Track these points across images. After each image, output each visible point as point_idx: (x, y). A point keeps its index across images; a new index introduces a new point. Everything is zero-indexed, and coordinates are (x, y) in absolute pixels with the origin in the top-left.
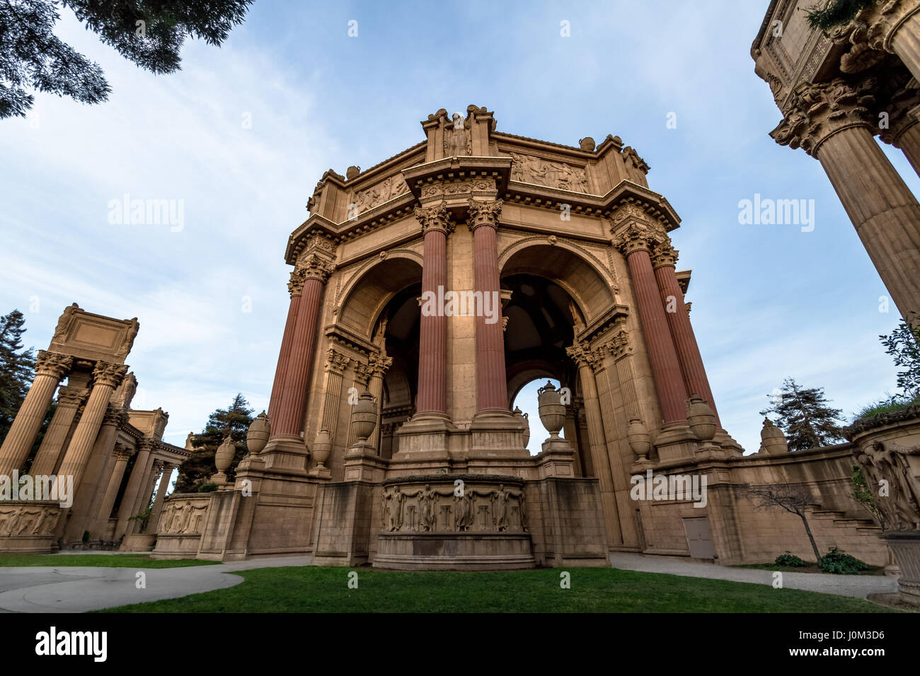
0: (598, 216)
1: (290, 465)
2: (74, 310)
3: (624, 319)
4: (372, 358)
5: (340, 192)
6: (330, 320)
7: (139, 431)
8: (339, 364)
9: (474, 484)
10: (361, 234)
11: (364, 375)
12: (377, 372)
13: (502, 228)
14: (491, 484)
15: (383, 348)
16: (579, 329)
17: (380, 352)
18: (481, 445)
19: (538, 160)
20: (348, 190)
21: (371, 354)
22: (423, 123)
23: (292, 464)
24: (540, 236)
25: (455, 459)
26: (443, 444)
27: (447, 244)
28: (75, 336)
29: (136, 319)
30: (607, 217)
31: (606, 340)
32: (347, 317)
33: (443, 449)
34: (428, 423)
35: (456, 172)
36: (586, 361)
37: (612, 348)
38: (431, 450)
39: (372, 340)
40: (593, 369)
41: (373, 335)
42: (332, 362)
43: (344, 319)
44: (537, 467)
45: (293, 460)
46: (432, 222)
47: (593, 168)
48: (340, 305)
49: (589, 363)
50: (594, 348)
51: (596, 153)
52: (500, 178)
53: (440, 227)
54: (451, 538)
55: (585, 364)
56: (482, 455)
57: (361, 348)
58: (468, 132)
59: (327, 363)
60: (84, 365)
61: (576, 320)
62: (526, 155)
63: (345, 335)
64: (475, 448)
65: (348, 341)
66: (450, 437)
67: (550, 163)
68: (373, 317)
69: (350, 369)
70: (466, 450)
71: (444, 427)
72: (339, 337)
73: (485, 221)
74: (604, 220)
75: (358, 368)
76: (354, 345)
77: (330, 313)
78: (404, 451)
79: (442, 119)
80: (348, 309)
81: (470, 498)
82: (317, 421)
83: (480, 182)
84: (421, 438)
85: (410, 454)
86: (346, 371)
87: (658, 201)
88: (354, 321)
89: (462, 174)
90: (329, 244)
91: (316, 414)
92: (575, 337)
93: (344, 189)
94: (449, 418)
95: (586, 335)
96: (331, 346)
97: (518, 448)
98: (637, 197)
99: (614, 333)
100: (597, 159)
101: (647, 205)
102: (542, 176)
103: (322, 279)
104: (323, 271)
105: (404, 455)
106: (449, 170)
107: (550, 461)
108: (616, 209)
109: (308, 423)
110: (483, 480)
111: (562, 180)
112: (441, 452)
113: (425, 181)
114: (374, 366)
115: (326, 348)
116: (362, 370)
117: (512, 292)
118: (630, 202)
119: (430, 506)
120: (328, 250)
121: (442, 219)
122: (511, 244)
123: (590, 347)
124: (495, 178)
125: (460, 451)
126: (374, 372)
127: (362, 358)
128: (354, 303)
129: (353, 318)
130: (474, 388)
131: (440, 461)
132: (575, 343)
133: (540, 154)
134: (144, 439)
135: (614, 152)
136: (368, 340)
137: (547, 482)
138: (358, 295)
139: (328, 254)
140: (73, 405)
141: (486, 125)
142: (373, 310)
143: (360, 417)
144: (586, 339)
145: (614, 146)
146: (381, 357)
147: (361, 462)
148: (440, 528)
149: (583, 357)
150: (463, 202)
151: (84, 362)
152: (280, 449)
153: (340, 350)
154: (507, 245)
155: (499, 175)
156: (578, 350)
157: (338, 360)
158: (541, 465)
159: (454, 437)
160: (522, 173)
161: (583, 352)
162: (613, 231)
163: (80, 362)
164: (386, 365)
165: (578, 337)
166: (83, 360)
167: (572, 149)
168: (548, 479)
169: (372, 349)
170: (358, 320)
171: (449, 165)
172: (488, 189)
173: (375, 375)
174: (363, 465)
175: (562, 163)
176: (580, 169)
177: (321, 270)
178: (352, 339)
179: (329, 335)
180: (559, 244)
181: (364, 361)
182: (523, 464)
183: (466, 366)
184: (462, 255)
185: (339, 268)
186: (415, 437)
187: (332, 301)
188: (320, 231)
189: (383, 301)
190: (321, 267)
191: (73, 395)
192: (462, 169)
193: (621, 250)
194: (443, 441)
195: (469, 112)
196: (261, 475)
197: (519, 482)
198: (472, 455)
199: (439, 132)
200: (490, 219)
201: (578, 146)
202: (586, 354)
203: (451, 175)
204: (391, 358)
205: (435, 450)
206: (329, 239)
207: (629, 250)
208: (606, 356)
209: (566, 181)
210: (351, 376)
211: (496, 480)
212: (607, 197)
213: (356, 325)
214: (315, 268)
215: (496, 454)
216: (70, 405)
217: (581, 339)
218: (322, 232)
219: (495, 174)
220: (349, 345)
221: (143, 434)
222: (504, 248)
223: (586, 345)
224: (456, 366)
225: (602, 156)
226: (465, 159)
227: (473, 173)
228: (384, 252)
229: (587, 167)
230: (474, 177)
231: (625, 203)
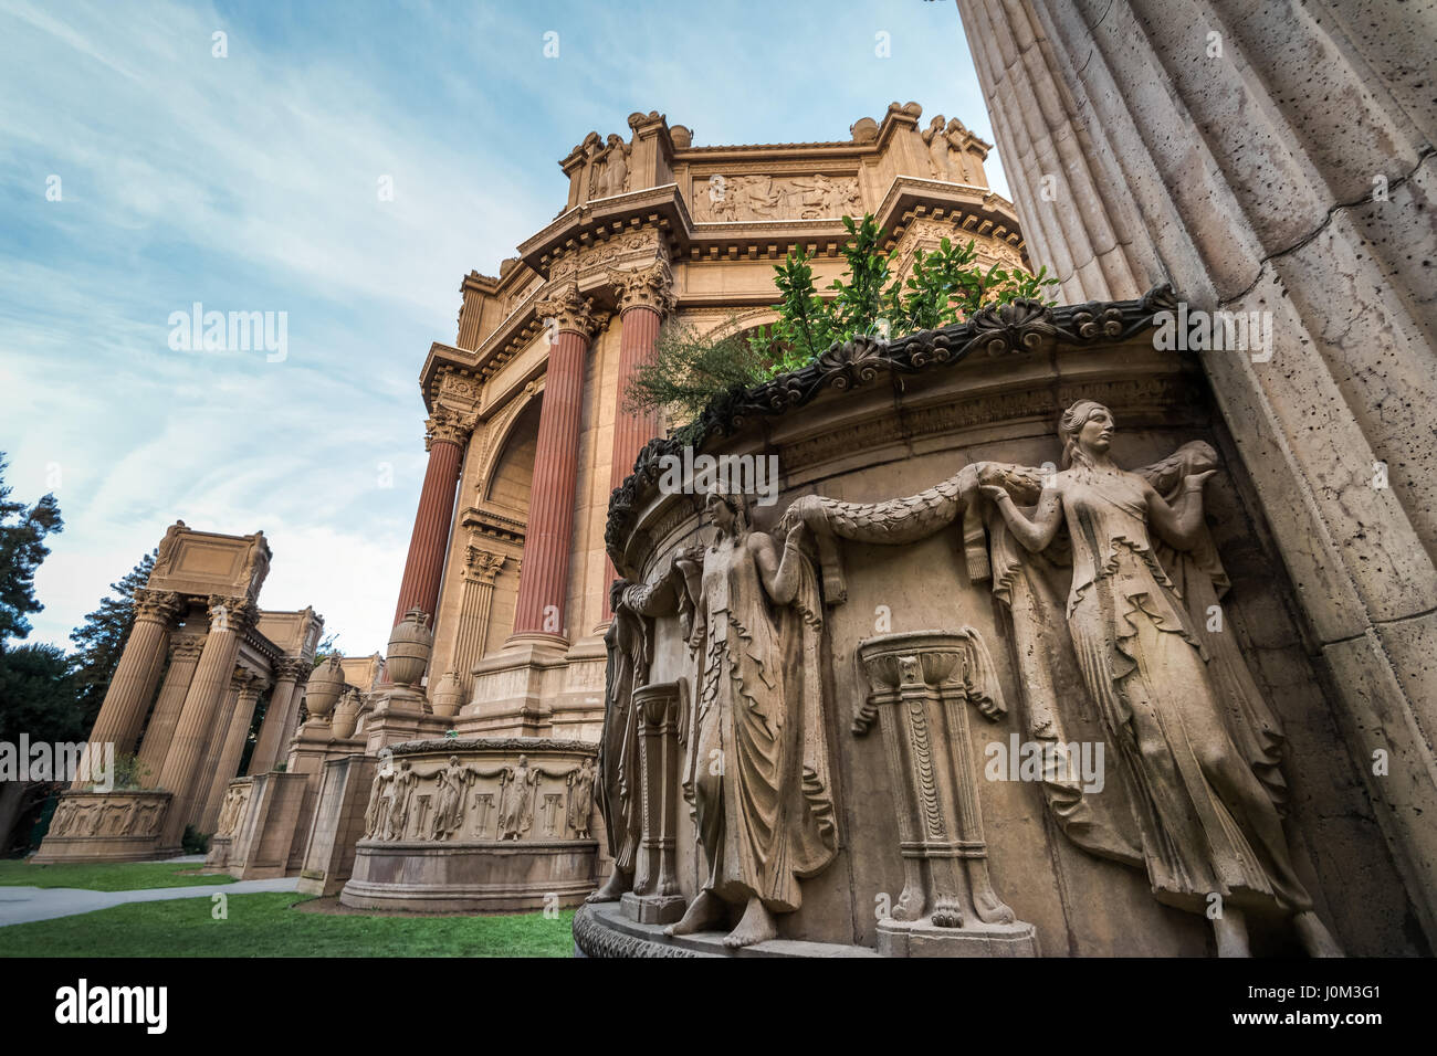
2: (178, 530)
5: (488, 302)
6: (469, 501)
8: (486, 569)
13: (687, 308)
19: (767, 180)
20: (496, 296)
22: (562, 164)
24: (761, 309)
28: (181, 564)
29: (261, 533)
32: (501, 494)
35: (590, 229)
42: (472, 566)
43: (495, 497)
47: (872, 171)
48: (484, 475)
51: (874, 142)
52: (664, 222)
53: (572, 325)
54: (415, 852)
56: (575, 703)
58: (627, 160)
59: (466, 569)
60: (195, 602)
62: (743, 176)
63: (492, 523)
65: (500, 531)
66: (546, 673)
67: (790, 179)
69: (509, 573)
72: (481, 526)
73: (636, 300)
77: (471, 491)
78: (477, 702)
79: (591, 148)
80: (500, 480)
81: (462, 781)
82: (447, 660)
83: (633, 237)
84: (502, 677)
85: (484, 705)
86: (498, 578)
87: (979, 201)
88: (516, 499)
89: (600, 231)
90: (468, 385)
91: (446, 647)
93: (493, 296)
96: (471, 540)
98: (931, 205)
100: (879, 153)
101: (957, 214)
102: (771, 206)
103: (455, 440)
104: (457, 428)
106: (578, 231)
108: (901, 235)
111: (812, 205)
113: (553, 257)
115: (462, 542)
118: (921, 215)
119: (403, 798)
120: (465, 395)
121: (575, 313)
124: (655, 224)
128: (510, 471)
129: (512, 493)
133: (770, 168)
135: (904, 132)
138: (516, 457)
139: (466, 401)
140: (191, 658)
141: (654, 139)
145: (901, 121)
147: (383, 723)
150: (601, 279)
151: (195, 599)
153: (485, 544)
155: (663, 217)
157: (482, 561)
160: (734, 209)
163: (190, 600)
166: (193, 596)
167: (840, 145)
170: (522, 497)
171: (576, 221)
172: (645, 247)
174: (384, 728)
175: (812, 175)
176: (846, 180)
177: (453, 426)
178: (506, 527)
179: (466, 524)
184: (617, 365)
185: (484, 420)
187: (475, 470)
188: (448, 368)
190: (453, 422)
191: (188, 644)
192: (599, 222)
195: (631, 125)
196: (324, 748)
199: (586, 172)
200: (647, 297)
201: (849, 138)
203: (584, 237)
206: (465, 377)
209: (817, 205)
210: (511, 584)
212: (880, 216)
213: (519, 504)
214: (443, 424)
216: (187, 658)
218: (451, 368)
219: (653, 218)
220: (504, 537)
225: (885, 146)
226: (598, 206)
227: (617, 225)
228: (531, 383)
229: (861, 171)
230: (621, 231)
231: (910, 220)
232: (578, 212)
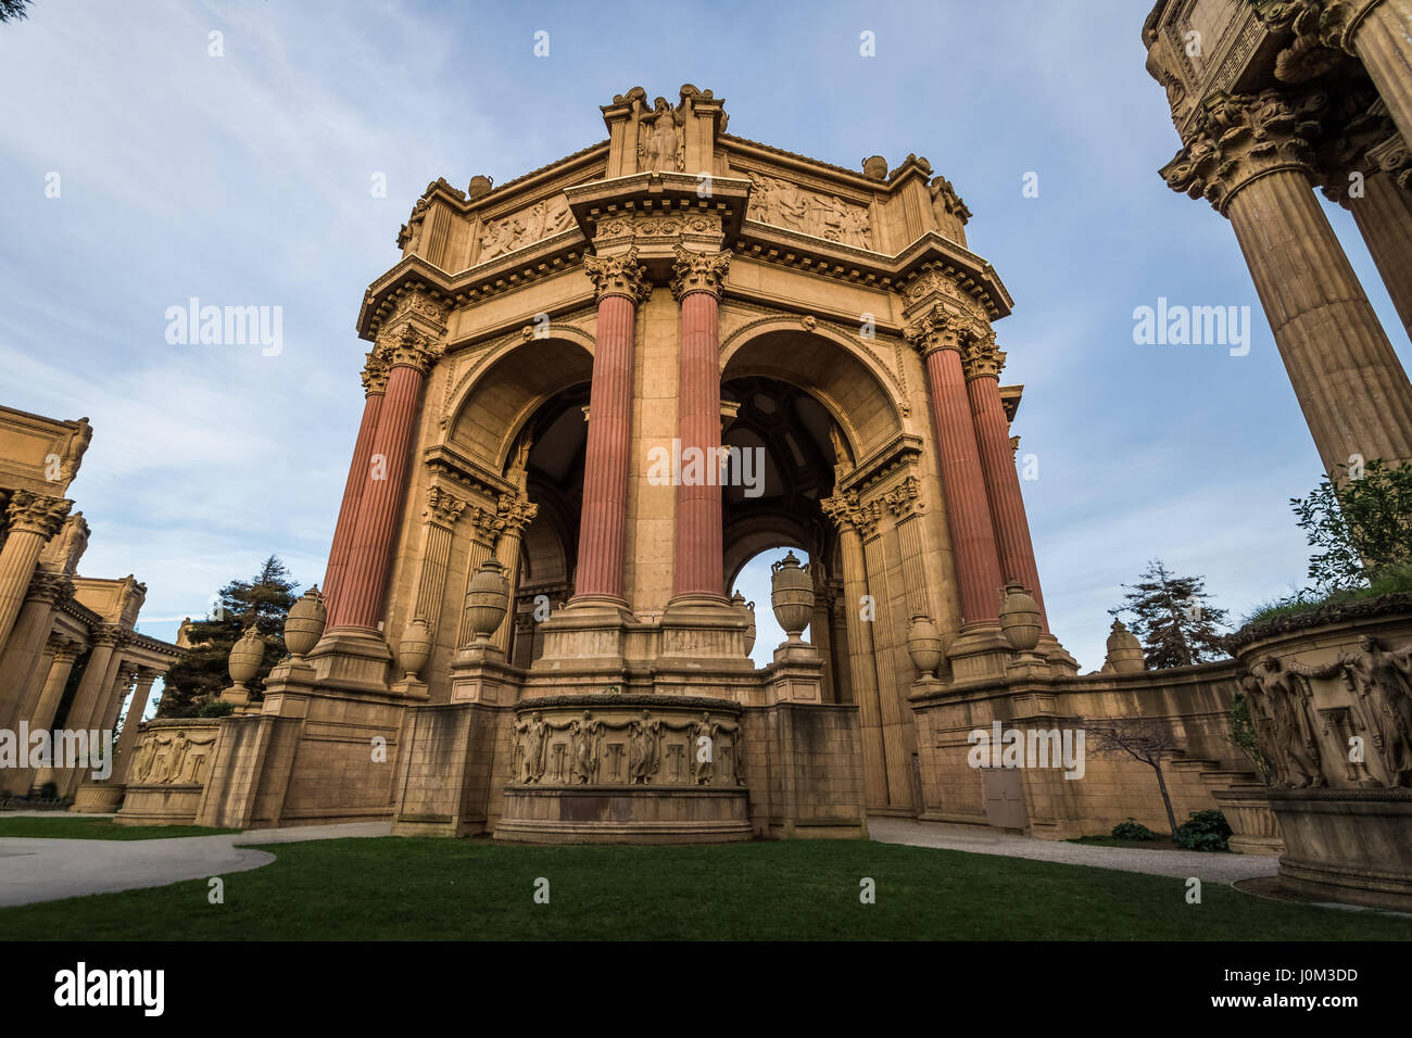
0: (885, 288)
1: (360, 676)
3: (914, 457)
4: (503, 504)
5: (456, 220)
6: (433, 437)
7: (91, 612)
8: (448, 513)
9: (663, 710)
10: (491, 295)
11: (489, 531)
12: (512, 527)
13: (727, 298)
14: (689, 712)
15: (522, 488)
16: (843, 470)
17: (517, 494)
18: (676, 650)
19: (794, 187)
20: (470, 217)
21: (503, 498)
22: (604, 110)
23: (363, 674)
24: (790, 315)
25: (634, 671)
26: (616, 648)
27: (636, 320)
29: (86, 420)
30: (899, 291)
31: (884, 490)
32: (464, 434)
33: (615, 655)
34: (592, 613)
35: (657, 199)
36: (851, 521)
37: (893, 503)
38: (596, 655)
39: (505, 474)
40: (862, 535)
41: (507, 466)
42: (435, 508)
43: (458, 437)
44: (764, 686)
45: (364, 668)
46: (612, 281)
47: (881, 208)
48: (451, 412)
49: (856, 525)
50: (865, 503)
51: (888, 184)
52: (729, 213)
53: (626, 290)
54: (621, 794)
55: (849, 527)
56: (677, 666)
57: (485, 486)
58: (679, 130)
59: (427, 509)
61: (839, 456)
62: (774, 178)
63: (458, 464)
64: (667, 655)
65: (463, 475)
66: (628, 637)
67: (813, 195)
68: (507, 436)
69: (466, 520)
70: (653, 657)
71: (617, 620)
72: (448, 467)
73: (701, 285)
74: (893, 296)
75: (479, 519)
76: (474, 481)
77: (435, 426)
78: (551, 657)
79: (636, 105)
80: (464, 420)
81: (655, 733)
82: (407, 605)
83: (696, 218)
84: (580, 636)
85: (561, 661)
86: (459, 524)
87: (980, 269)
88: (475, 442)
89: (666, 203)
90: (436, 309)
91: (406, 591)
92: (837, 484)
93: (464, 214)
94: (628, 606)
95: (854, 481)
96: (435, 481)
97: (735, 656)
98: (948, 262)
99: (899, 479)
100: (889, 194)
101: (963, 276)
102: (798, 216)
103: (420, 367)
104: (424, 354)
105: (551, 663)
106: (645, 195)
107: (785, 677)
108: (914, 279)
109: (392, 607)
110: (678, 704)
111: (832, 225)
112: (612, 660)
113: (604, 211)
114: (506, 517)
115: (424, 484)
116: (486, 524)
117: (739, 405)
118: (937, 269)
119: (590, 745)
120: (433, 319)
121: (630, 278)
122: (742, 326)
123: (858, 501)
124: (720, 213)
125: (642, 658)
126: (506, 527)
127: (488, 503)
128: (476, 411)
129: (473, 436)
130: (670, 559)
131: (609, 674)
132: (836, 492)
133: (797, 178)
134: (102, 627)
135: (917, 184)
136: (499, 474)
137: (777, 710)
138: (484, 398)
139: (434, 326)
141: (709, 122)
142: (508, 424)
143: (480, 601)
144: (853, 487)
145: (918, 173)
146: (518, 503)
147: (479, 672)
148: (605, 778)
149: (847, 516)
150: (666, 251)
152: (340, 649)
153: (449, 488)
154: (736, 328)
155: (727, 208)
156: (840, 504)
157: (445, 504)
158: (771, 683)
159: (634, 636)
160: (766, 209)
161: (848, 508)
162: (906, 315)
164: (527, 517)
165: (841, 483)
167: (850, 173)
168: (781, 705)
169: (505, 489)
170: (481, 440)
171: (645, 186)
172: (709, 232)
173: (508, 531)
174: (482, 677)
175: (832, 196)
176: (860, 209)
177: (420, 351)
178: (471, 471)
179: (430, 463)
180: (820, 331)
181: (490, 508)
182: (743, 681)
183: (659, 522)
184: (660, 339)
185: (452, 351)
186: (570, 635)
187: (439, 406)
188: (419, 285)
189: (525, 410)
190: (420, 347)
192: (667, 194)
193: (918, 346)
194: (616, 643)
195: (684, 96)
196: (309, 691)
197: (735, 709)
198: (662, 666)
199: (631, 127)
200: (710, 283)
201: (861, 170)
202: (853, 510)
203: (648, 203)
204: (535, 506)
205: (602, 656)
206: (435, 299)
207: (930, 346)
208: (884, 515)
209: (837, 227)
210: (468, 532)
211: (697, 705)
212: (900, 258)
213: (477, 448)
214: (410, 348)
215: (701, 664)
217: (845, 487)
218: (423, 287)
219: (721, 206)
220: (465, 481)
221: (100, 618)
222: (730, 332)
223: (853, 496)
224: (643, 522)
225: (897, 190)
226: (672, 178)
227: (685, 203)
228: (528, 327)
229: (873, 205)
230: (686, 209)
231: (928, 270)
232: (649, 177)
